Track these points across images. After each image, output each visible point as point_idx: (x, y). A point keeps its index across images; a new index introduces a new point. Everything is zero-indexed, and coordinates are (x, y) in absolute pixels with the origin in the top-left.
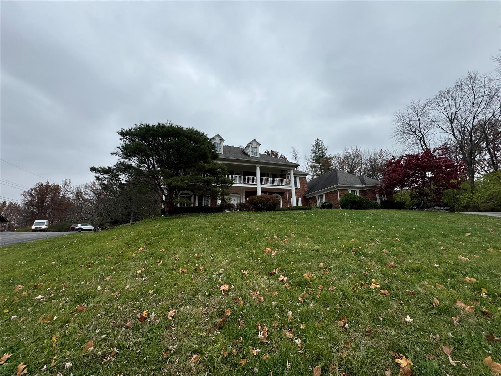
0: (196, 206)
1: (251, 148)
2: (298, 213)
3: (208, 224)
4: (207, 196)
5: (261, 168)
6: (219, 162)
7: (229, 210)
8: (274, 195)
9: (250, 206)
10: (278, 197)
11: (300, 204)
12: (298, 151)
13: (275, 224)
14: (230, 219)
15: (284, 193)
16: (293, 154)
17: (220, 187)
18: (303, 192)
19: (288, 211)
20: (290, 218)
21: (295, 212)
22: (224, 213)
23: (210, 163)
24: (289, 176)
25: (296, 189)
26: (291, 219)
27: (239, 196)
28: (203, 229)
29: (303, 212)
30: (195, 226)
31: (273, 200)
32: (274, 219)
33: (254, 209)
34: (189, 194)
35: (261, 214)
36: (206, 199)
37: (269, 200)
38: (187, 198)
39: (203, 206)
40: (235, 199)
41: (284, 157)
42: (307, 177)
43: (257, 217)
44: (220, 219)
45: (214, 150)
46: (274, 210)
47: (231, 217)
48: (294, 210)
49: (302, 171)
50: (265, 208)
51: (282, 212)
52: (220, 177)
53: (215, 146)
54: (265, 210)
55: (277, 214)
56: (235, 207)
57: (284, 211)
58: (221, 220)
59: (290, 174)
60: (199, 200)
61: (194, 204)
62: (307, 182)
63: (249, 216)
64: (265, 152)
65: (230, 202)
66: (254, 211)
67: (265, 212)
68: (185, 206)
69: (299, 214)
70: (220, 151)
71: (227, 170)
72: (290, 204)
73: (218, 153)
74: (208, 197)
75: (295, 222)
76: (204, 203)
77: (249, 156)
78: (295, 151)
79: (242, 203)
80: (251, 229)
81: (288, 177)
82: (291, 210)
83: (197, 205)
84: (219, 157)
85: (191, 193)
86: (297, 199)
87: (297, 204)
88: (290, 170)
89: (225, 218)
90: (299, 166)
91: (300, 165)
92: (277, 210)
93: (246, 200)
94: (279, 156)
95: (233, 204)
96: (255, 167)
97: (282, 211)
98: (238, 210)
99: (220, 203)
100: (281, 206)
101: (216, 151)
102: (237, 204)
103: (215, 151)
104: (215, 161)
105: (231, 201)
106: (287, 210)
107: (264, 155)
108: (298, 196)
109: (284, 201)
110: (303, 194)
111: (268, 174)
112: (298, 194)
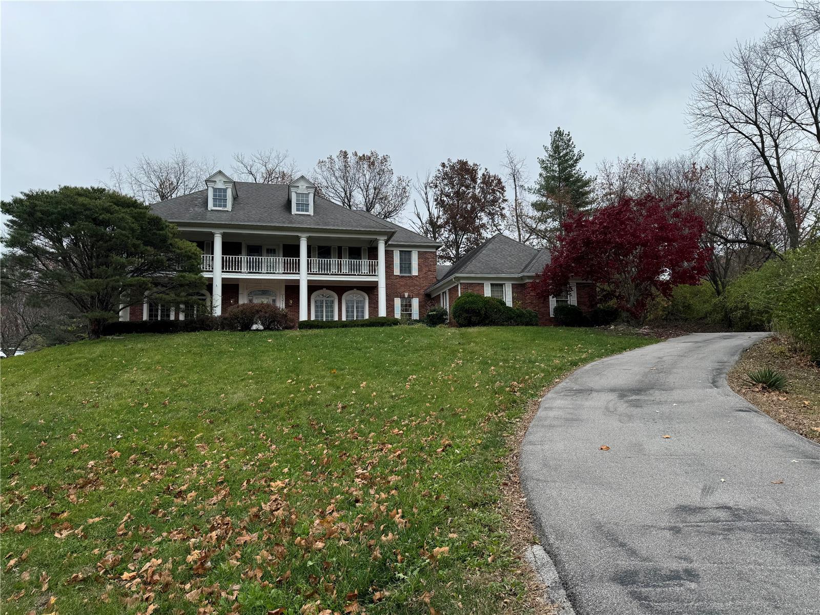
0: (180, 319)
1: (294, 195)
11: (416, 311)
18: (425, 284)
25: (409, 278)
27: (273, 296)
70: (225, 206)
77: (291, 213)
78: (515, 162)
83: (182, 317)
88: (377, 240)
96: (298, 238)
108: (412, 294)
109: (373, 306)
110: (425, 288)
111: (340, 249)
112: (411, 288)
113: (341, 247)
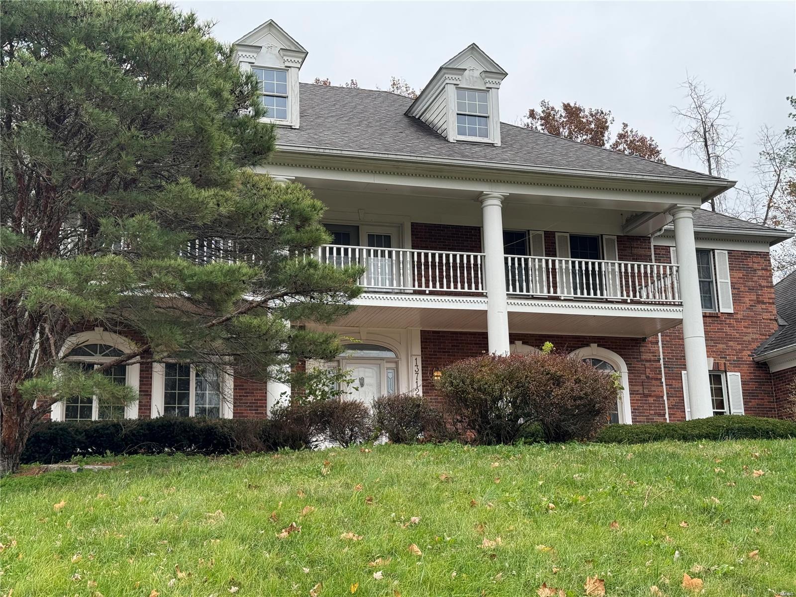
0: (154, 415)
1: (451, 91)
2: (727, 458)
3: (217, 518)
4: (215, 359)
5: (509, 206)
6: (281, 176)
7: (333, 438)
8: (584, 353)
9: (446, 416)
10: (604, 365)
11: (736, 406)
12: (720, 103)
13: (589, 519)
14: (336, 485)
15: (644, 339)
16: (695, 125)
17: (284, 313)
18: (752, 334)
19: (667, 447)
20: (680, 484)
21: (705, 448)
22: (306, 453)
23: (225, 184)
24: (667, 248)
25: (711, 319)
26: (684, 493)
27: (389, 360)
28: (193, 544)
29: (755, 448)
30: (148, 527)
31: (578, 381)
32: (585, 486)
33: (471, 434)
34: (117, 352)
35: (512, 463)
36: (210, 377)
37: (558, 381)
38: (107, 371)
39: (192, 413)
40: (368, 373)
41: (643, 140)
42: (775, 250)
43: (490, 477)
44: (285, 489)
45: (251, 111)
46: (584, 436)
47: (343, 479)
48: (700, 437)
49: (744, 217)
50: (536, 426)
51: (629, 452)
52: (285, 258)
53: (255, 88)
54: (532, 438)
55: (604, 462)
56: (368, 422)
57: (643, 441)
58: (293, 495)
59: (671, 235)
60: (169, 385)
61: (145, 407)
62: (776, 280)
63: (443, 471)
64: (532, 114)
65: (338, 393)
66: (474, 442)
67: (535, 448)
68: (95, 416)
69: (730, 460)
70: (283, 114)
71: (320, 222)
72: (679, 406)
73: (273, 126)
74: (218, 368)
75: (705, 510)
76: (200, 397)
77: (445, 139)
78: (707, 106)
79: (407, 399)
80: (454, 544)
81: (664, 255)
82: (685, 438)
83: (157, 409)
84: (280, 145)
85: (127, 346)
86: (715, 378)
87: (719, 404)
88: (673, 210)
89: (312, 485)
90: (730, 193)
91: (732, 184)
92: (601, 440)
93: (428, 386)
94: (611, 137)
95: (355, 407)
96: (478, 200)
97: (631, 442)
98: (384, 440)
99: (285, 402)
100: (626, 417)
101: (264, 113)
102: (379, 404)
103: (258, 113)
104: (259, 170)
105: (343, 387)
106: (657, 438)
107: (529, 129)
108: (723, 361)
109: (639, 389)
110: (754, 346)
111: (550, 237)
112: (721, 346)
113: (553, 233)
